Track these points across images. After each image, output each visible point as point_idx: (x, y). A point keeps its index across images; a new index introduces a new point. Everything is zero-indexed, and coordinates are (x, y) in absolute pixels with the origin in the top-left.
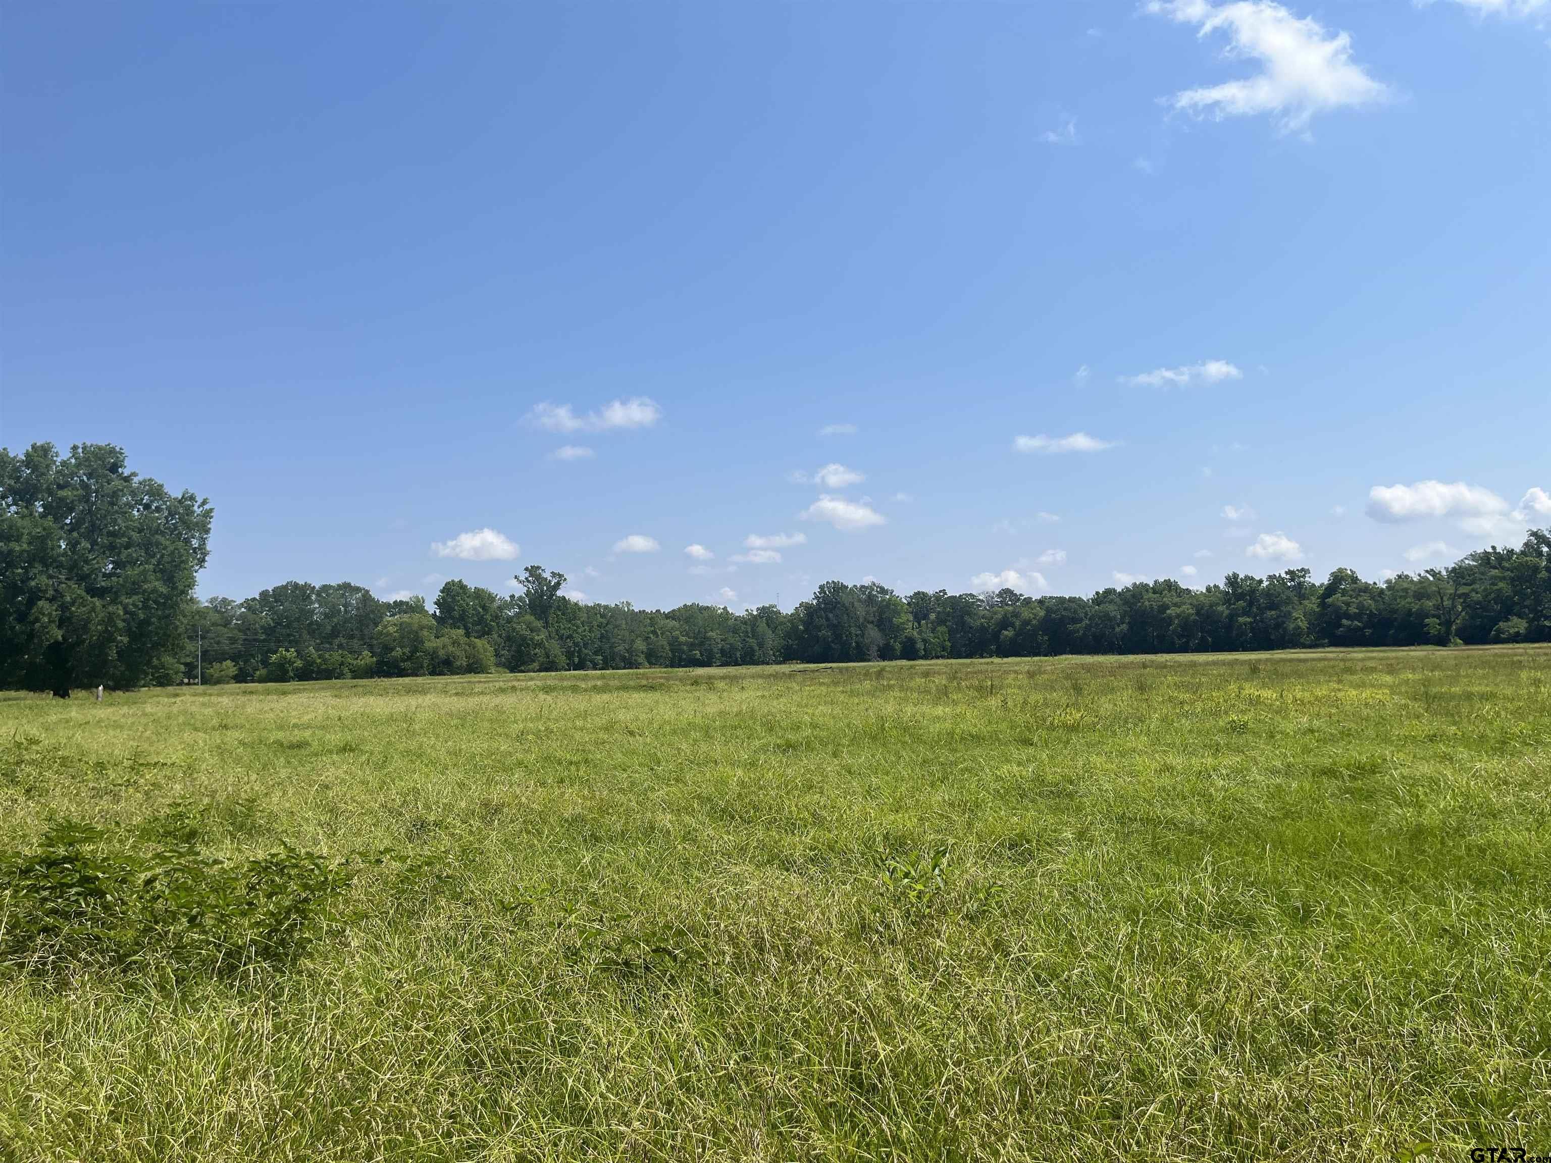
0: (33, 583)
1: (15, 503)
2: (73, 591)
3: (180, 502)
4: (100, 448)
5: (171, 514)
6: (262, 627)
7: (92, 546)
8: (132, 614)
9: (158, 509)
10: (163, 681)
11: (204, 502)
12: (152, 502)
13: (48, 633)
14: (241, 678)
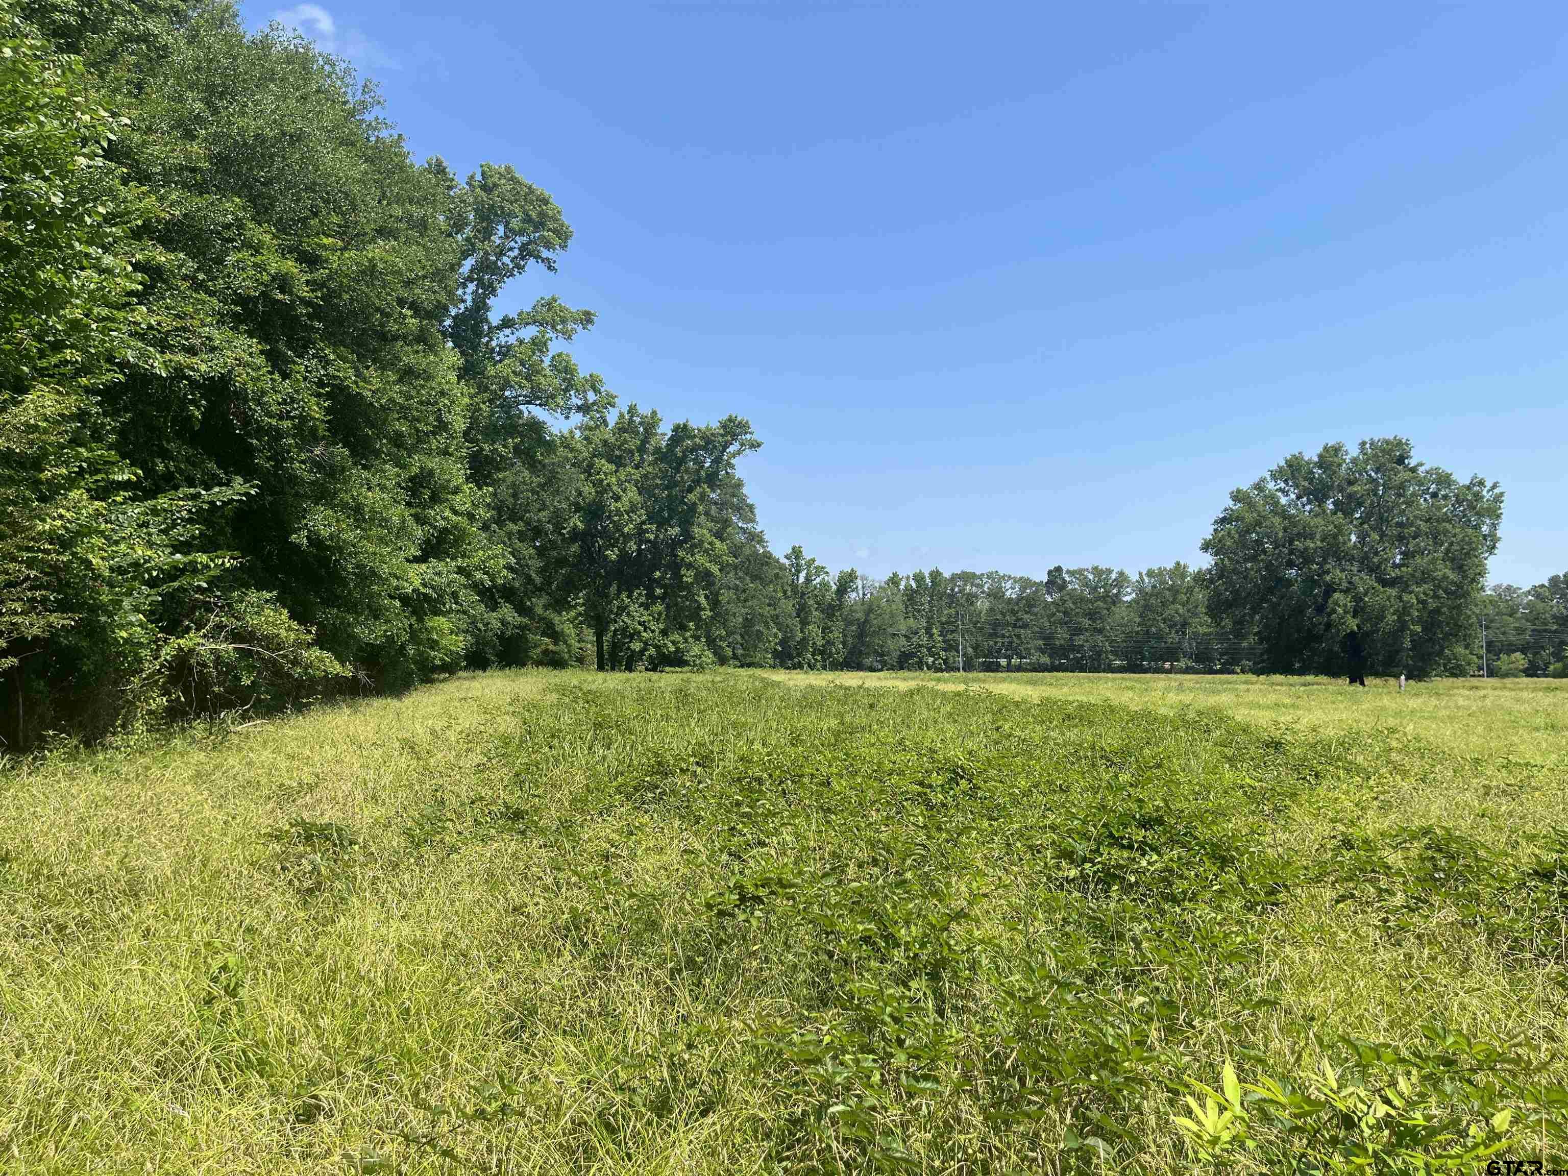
0: (1328, 578)
1: (1309, 502)
2: (1364, 581)
3: (1468, 488)
4: (1387, 442)
5: (1459, 502)
6: (1554, 617)
7: (1381, 538)
8: (1423, 602)
9: (1445, 497)
10: (1457, 672)
11: (1494, 486)
12: (1439, 490)
13: (1343, 624)
14: (1531, 671)
